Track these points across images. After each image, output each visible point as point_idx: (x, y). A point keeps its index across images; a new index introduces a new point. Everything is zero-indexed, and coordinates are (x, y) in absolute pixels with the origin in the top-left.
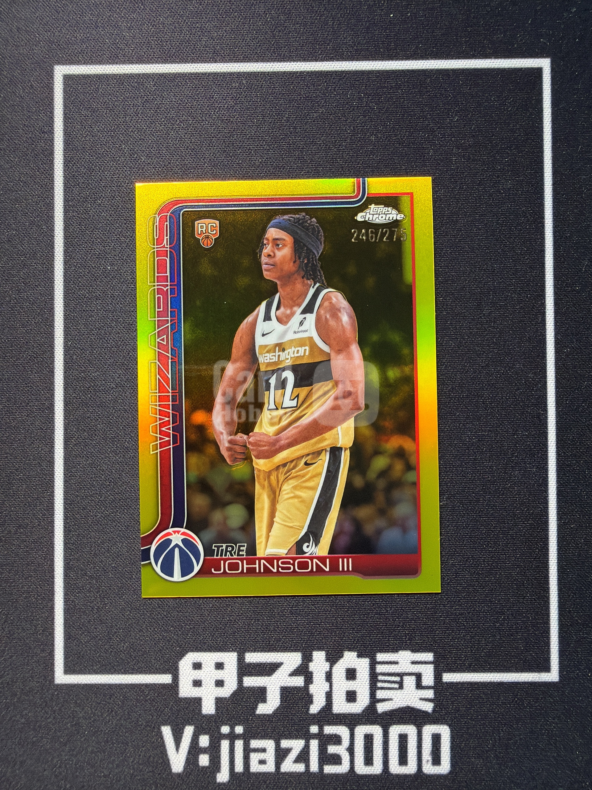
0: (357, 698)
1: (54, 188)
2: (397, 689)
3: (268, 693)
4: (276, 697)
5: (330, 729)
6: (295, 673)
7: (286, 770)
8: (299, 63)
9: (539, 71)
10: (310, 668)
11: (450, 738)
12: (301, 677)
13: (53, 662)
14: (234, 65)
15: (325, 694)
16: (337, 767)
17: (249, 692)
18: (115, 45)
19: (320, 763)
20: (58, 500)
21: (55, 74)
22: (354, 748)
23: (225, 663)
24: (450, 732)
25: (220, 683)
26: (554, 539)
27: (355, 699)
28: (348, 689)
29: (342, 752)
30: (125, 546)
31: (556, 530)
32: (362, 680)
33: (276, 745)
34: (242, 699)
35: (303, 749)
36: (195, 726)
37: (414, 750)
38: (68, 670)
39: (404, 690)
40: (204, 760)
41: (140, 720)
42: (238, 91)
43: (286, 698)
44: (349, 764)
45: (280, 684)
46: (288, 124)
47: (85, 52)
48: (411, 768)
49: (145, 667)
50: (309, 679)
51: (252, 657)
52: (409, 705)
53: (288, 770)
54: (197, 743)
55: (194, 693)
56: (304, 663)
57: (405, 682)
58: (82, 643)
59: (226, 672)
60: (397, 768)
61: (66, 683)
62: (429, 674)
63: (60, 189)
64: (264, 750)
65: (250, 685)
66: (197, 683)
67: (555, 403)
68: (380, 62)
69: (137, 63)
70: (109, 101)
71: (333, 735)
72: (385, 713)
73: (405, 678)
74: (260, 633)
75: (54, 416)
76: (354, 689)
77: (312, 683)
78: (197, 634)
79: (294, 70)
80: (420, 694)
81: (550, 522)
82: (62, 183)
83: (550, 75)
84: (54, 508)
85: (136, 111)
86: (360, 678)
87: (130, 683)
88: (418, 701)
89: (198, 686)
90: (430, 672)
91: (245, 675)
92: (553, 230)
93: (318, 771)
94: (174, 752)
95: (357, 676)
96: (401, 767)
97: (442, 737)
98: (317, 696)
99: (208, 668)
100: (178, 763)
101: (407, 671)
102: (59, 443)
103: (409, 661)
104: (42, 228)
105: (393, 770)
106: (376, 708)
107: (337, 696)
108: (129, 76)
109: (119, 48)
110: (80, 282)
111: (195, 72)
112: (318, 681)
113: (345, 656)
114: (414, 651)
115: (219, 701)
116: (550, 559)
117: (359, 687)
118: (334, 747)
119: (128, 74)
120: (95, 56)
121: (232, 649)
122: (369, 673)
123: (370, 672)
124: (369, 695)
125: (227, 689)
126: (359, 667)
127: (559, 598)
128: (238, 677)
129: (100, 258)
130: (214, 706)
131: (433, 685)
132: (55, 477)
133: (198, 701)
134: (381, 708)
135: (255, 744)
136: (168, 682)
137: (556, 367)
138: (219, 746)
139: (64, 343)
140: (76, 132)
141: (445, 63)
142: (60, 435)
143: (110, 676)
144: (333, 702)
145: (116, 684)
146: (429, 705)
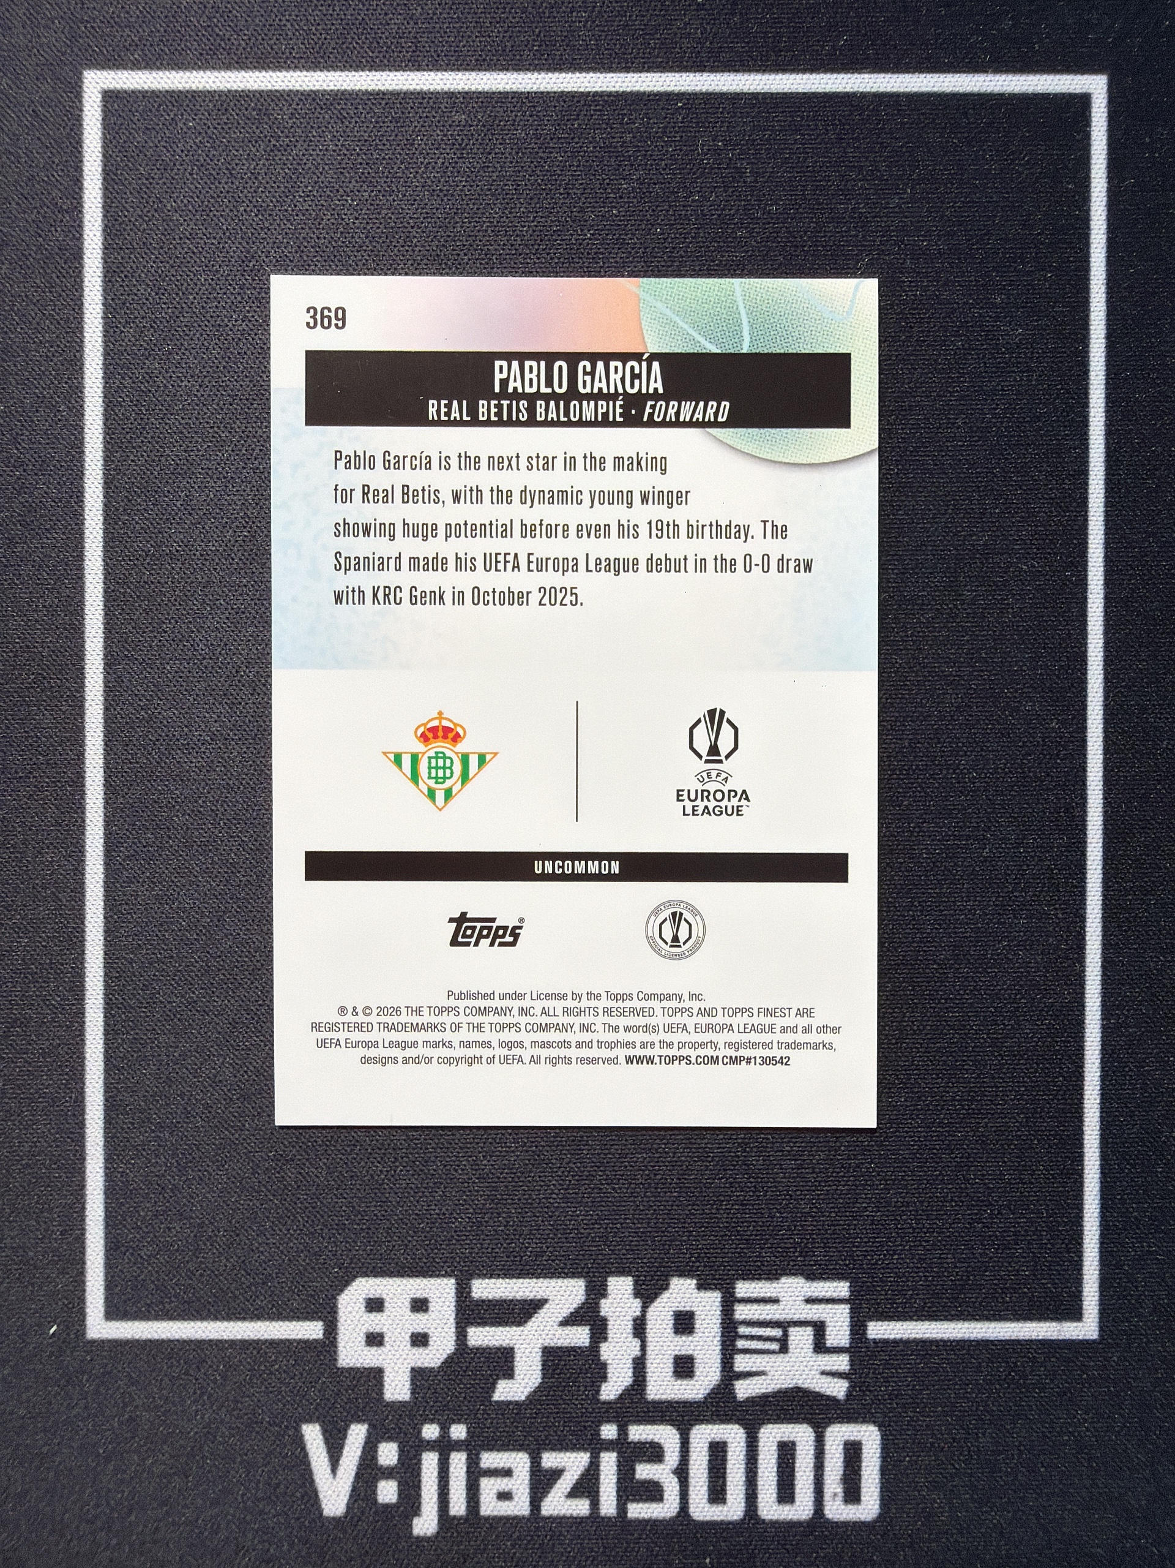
0: (696, 1370)
1: (83, 327)
2: (776, 1353)
3: (517, 1359)
4: (534, 1367)
5: (640, 1432)
6: (571, 1321)
7: (551, 1512)
8: (591, 74)
9: (1084, 101)
10: (602, 1310)
11: (879, 1450)
12: (584, 1328)
13: (83, 1295)
14: (457, 77)
15: (630, 1361)
16: (654, 1505)
17: (479, 1358)
18: (210, 29)
19: (619, 1497)
20: (92, 970)
21: (85, 89)
22: (688, 1469)
23: (431, 1300)
24: (879, 1437)
25: (420, 1340)
26: (1095, 1057)
27: (692, 1372)
28: (677, 1353)
29: (664, 1476)
30: (231, 1064)
31: (1099, 1039)
32: (707, 1334)
33: (532, 1463)
34: (465, 1371)
35: (586, 1470)
36: (369, 1425)
37: (808, 1474)
38: (113, 1312)
39: (790, 1355)
40: (387, 1492)
41: (260, 1411)
42: (465, 132)
43: (554, 1370)
44: (678, 1501)
45: (541, 1341)
46: (567, 201)
47: (148, 44)
48: (801, 1509)
49: (270, 1306)
50: (599, 1330)
51: (484, 1289)
52: (799, 1386)
53: (555, 1513)
54: (374, 1458)
55: (369, 1358)
56: (589, 1301)
57: (791, 1338)
58: (141, 1257)
59: (433, 1316)
60: (774, 1508)
61: (110, 1337)
62: (840, 1324)
63: (96, 330)
64: (507, 1473)
65: (480, 1343)
66: (375, 1340)
67: (1102, 783)
68: (759, 76)
69: (255, 67)
70: (199, 147)
71: (647, 1443)
72: (751, 1401)
73: (793, 1331)
74: (502, 1241)
75: (83, 799)
76: (691, 1352)
77: (605, 1339)
78: (376, 1242)
79: (582, 90)
80: (821, 1363)
81: (1087, 1021)
82: (99, 316)
83: (1106, 110)
84: (83, 986)
85: (255, 169)
86: (702, 1330)
87: (239, 1337)
88: (818, 1376)
89: (377, 1346)
90: (842, 1319)
91: (472, 1324)
92: (1106, 430)
93: (615, 1515)
94: (327, 1476)
95: (697, 1326)
96: (781, 1507)
97: (863, 1447)
98: (615, 1366)
99: (398, 1309)
100: (334, 1497)
101: (796, 1317)
102: (93, 854)
103: (801, 1298)
104: (59, 411)
105: (765, 1512)
106: (734, 1389)
107: (655, 1365)
108: (240, 96)
109: (217, 35)
110: (137, 523)
111: (377, 88)
112: (618, 1335)
113: (672, 1286)
114: (811, 1277)
115: (418, 1375)
116: (1086, 1097)
117: (699, 1348)
118: (648, 1466)
119: (236, 91)
120: (168, 52)
121: (446, 1272)
122: (720, 1321)
123: (723, 1319)
124: (719, 1365)
125: (434, 1352)
126: (701, 1308)
127: (1102, 1173)
128: (456, 1328)
129: (180, 474)
130: (408, 1385)
131: (848, 1346)
132: (86, 923)
133: (376, 1375)
134: (744, 1390)
135: (490, 1459)
136: (315, 1337)
137: (1105, 710)
138: (419, 1462)
139: (105, 649)
140: (128, 211)
141: (892, 80)
142: (97, 837)
143: (199, 1323)
144: (648, 1379)
145: (210, 1341)
146: (839, 1384)
